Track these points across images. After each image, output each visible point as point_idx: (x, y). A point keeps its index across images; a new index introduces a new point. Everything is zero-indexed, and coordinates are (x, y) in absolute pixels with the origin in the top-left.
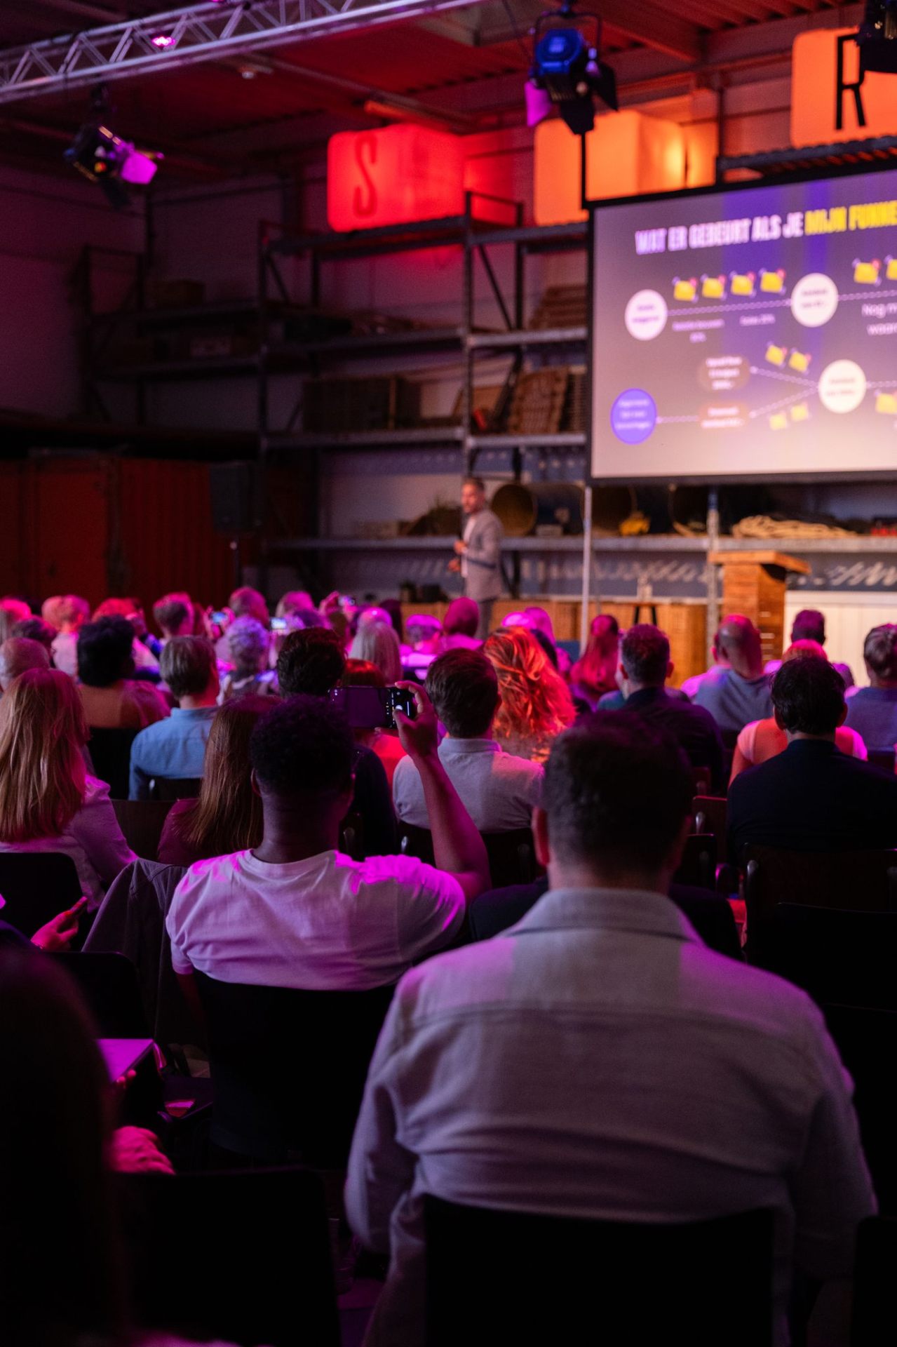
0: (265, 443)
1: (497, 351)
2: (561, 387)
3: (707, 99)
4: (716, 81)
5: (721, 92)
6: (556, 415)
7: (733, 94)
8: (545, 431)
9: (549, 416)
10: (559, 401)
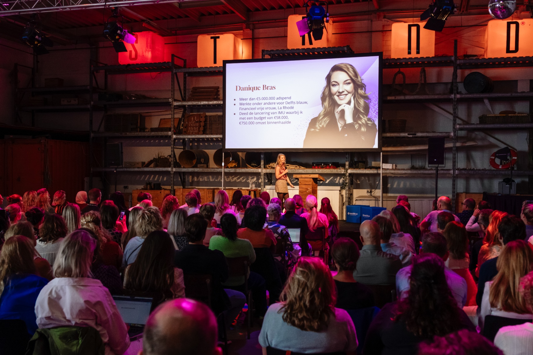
0: (92, 135)
1: (179, 107)
2: (203, 119)
3: (249, 32)
4: (251, 26)
5: (253, 30)
6: (202, 129)
7: (257, 31)
8: (198, 134)
9: (199, 129)
10: (202, 124)
